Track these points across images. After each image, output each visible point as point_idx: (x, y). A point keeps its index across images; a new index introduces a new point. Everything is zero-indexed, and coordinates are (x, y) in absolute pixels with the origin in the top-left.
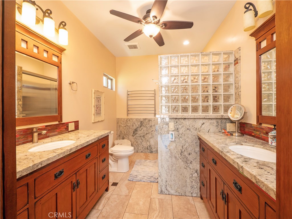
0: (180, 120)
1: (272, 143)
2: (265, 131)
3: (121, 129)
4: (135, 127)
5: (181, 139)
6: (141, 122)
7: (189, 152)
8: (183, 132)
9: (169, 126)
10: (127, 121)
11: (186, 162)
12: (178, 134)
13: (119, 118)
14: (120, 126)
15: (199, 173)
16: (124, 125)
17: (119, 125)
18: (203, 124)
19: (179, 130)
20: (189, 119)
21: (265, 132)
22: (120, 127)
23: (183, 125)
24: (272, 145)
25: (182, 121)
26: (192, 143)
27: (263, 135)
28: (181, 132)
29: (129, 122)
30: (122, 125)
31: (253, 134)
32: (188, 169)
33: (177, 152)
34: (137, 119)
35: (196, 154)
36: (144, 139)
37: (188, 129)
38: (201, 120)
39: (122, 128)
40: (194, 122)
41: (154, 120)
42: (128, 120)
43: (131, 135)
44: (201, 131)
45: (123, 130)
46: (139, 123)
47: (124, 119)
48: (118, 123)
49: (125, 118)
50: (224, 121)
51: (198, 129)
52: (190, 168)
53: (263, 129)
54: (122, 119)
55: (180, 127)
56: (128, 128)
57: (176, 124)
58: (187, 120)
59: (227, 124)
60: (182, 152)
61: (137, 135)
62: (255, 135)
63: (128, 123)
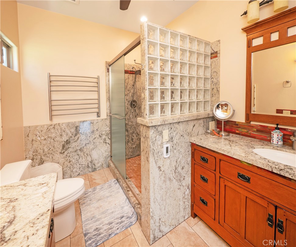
0: (174, 124)
1: (279, 142)
2: (255, 128)
3: (35, 146)
4: (65, 138)
5: (175, 151)
6: (77, 127)
7: (182, 166)
8: (177, 141)
9: (163, 137)
10: (49, 130)
11: (180, 180)
12: (172, 145)
13: (29, 127)
14: (33, 140)
15: (190, 188)
16: (43, 138)
17: (31, 140)
18: (194, 127)
19: (173, 139)
20: (183, 122)
21: (255, 130)
22: (34, 142)
23: (177, 131)
24: (278, 144)
25: (177, 125)
26: (185, 153)
27: (252, 133)
28: (175, 142)
29: (52, 131)
30: (39, 138)
31: (237, 132)
32: (182, 187)
33: (171, 171)
34: (68, 124)
35: (188, 165)
36: (82, 154)
37: (181, 136)
38: (193, 121)
39: (38, 143)
40: (187, 124)
41: (97, 121)
42: (52, 127)
43: (58, 153)
44: (192, 136)
45: (41, 147)
46: (73, 130)
47: (42, 126)
48: (28, 136)
49: (44, 125)
50: (208, 119)
51: (190, 134)
52: (183, 186)
53: (253, 127)
54: (37, 126)
55: (174, 134)
56: (52, 141)
57: (171, 132)
58: (180, 124)
59: (210, 122)
60: (176, 168)
61: (70, 150)
62: (240, 132)
63: (52, 133)
